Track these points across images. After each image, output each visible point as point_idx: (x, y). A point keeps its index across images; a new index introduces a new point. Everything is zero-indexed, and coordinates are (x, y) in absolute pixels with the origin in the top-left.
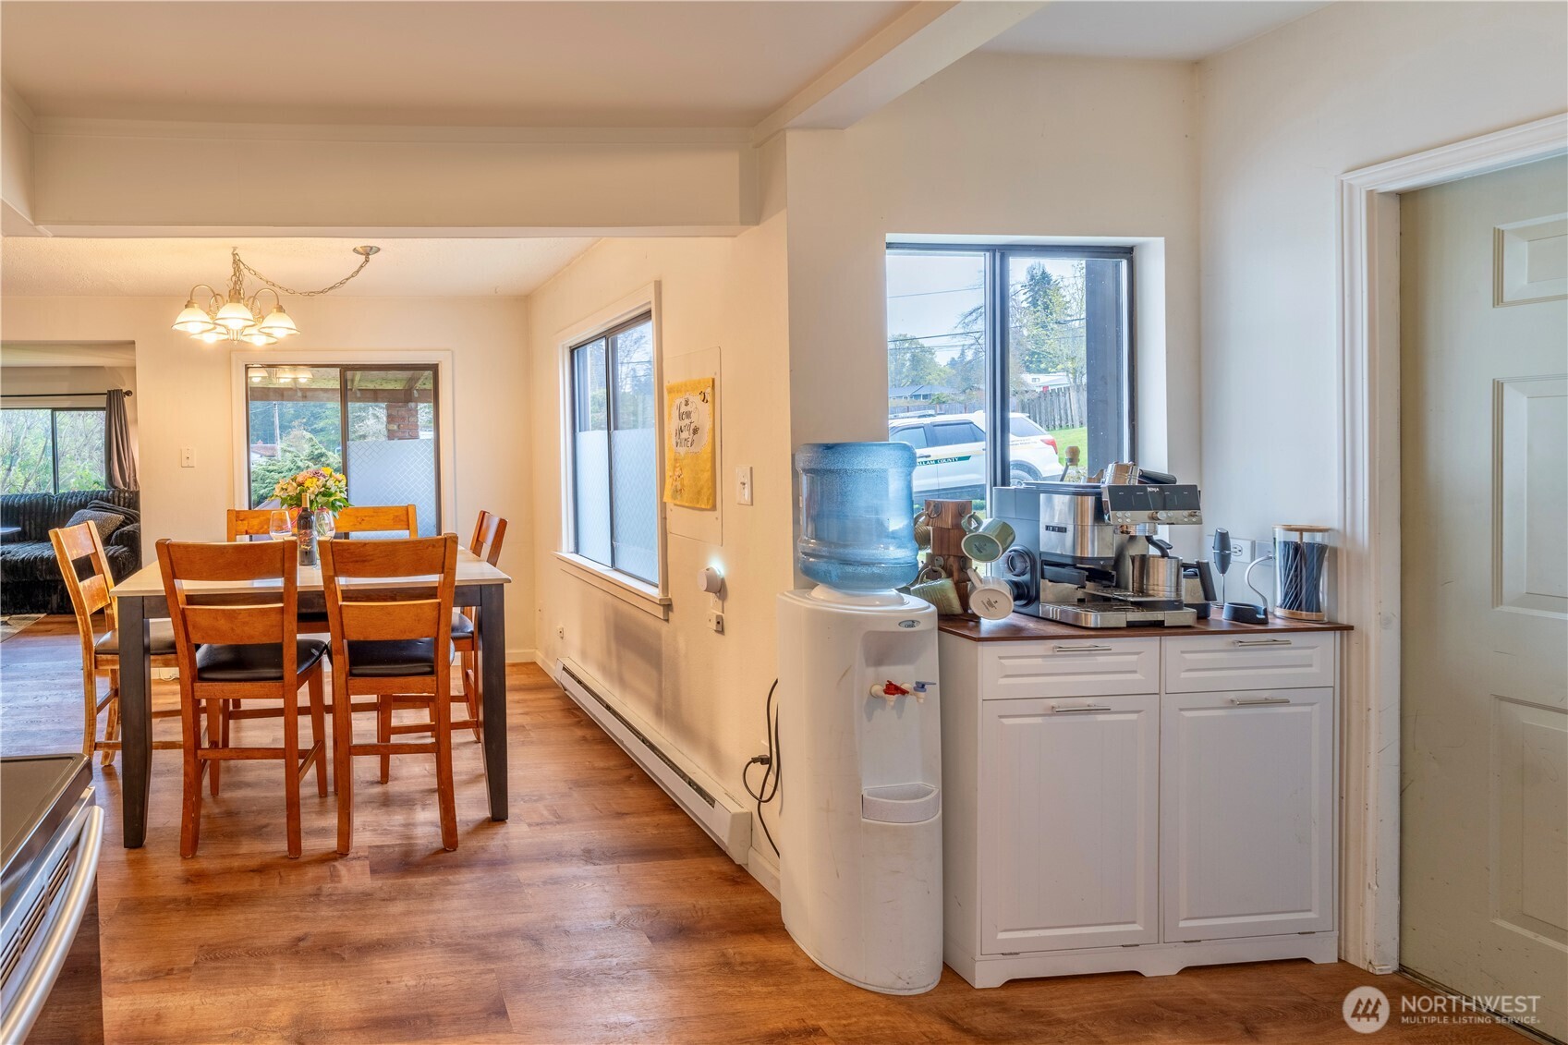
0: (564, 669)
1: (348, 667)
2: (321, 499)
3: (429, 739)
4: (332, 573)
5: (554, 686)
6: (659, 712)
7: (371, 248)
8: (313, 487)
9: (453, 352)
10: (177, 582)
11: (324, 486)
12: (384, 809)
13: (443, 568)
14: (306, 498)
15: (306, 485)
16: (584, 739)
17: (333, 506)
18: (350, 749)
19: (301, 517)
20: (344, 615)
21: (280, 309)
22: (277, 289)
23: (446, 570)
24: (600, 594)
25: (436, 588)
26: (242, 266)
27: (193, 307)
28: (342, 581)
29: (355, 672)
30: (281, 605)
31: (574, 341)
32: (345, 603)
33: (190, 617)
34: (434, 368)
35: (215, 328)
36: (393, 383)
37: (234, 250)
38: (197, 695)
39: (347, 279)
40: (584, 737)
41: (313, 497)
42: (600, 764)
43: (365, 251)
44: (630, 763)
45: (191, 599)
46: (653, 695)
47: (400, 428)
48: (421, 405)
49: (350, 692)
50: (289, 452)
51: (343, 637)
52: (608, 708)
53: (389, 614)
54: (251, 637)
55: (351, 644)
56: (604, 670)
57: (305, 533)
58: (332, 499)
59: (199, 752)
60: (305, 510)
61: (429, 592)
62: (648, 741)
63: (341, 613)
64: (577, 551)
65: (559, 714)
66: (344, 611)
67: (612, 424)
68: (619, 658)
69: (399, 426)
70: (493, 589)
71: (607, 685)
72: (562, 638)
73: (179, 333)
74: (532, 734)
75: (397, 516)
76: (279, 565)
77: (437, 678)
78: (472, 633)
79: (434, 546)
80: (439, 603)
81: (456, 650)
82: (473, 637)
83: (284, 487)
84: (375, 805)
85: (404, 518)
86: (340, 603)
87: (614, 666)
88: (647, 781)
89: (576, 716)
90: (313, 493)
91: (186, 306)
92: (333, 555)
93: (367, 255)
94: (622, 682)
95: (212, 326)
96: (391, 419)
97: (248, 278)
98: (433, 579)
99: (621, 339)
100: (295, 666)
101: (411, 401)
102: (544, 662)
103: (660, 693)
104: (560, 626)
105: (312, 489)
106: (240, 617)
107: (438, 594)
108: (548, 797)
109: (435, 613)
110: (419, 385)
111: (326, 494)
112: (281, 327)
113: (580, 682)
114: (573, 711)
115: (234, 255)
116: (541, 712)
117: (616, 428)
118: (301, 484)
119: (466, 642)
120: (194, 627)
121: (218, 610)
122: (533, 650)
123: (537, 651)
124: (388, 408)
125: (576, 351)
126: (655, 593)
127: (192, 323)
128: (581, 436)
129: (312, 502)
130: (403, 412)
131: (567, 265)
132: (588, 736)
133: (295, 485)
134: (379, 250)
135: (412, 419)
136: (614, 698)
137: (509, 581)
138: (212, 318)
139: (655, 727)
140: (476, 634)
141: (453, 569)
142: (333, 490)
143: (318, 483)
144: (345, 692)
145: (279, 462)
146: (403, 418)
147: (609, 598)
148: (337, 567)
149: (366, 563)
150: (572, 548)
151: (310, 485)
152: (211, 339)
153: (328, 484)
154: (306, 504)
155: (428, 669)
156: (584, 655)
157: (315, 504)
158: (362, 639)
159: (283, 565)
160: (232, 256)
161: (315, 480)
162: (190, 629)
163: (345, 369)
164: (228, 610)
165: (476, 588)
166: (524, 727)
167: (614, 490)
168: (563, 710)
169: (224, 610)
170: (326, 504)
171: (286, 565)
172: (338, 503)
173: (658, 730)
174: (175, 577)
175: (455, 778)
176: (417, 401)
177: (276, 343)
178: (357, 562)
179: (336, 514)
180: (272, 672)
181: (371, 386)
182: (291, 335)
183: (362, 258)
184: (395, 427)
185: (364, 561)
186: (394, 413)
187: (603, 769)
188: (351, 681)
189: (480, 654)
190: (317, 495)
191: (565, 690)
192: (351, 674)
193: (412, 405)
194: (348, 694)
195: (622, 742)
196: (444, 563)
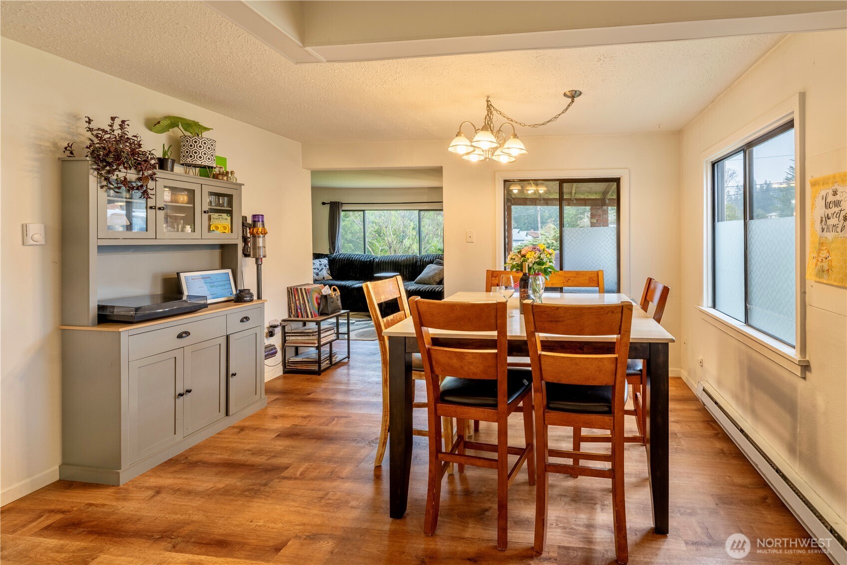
0: (704, 390)
1: (545, 402)
2: (536, 267)
3: (607, 465)
4: (533, 330)
5: (694, 399)
6: (792, 449)
7: (576, 91)
8: (532, 258)
9: (630, 170)
10: (424, 329)
11: (539, 257)
12: (574, 505)
13: (620, 330)
14: (525, 266)
15: (527, 257)
16: (722, 452)
17: (545, 271)
18: (545, 467)
19: (522, 279)
20: (542, 362)
21: (515, 136)
22: (514, 123)
23: (622, 332)
24: (736, 342)
25: (614, 343)
26: (492, 109)
27: (461, 136)
28: (541, 336)
29: (551, 405)
30: (495, 351)
31: (714, 158)
32: (543, 353)
33: (433, 354)
34: (617, 181)
35: (474, 150)
36: (594, 195)
37: (488, 98)
38: (439, 412)
39: (559, 115)
40: (722, 450)
41: (531, 265)
42: (739, 480)
43: (571, 94)
44: (763, 484)
45: (436, 341)
46: (787, 435)
47: (598, 220)
48: (610, 208)
49: (546, 422)
50: (544, 235)
51: (542, 379)
52: (742, 431)
53: (576, 364)
54: (475, 374)
55: (547, 384)
56: (737, 398)
57: (524, 291)
58: (543, 267)
59: (440, 455)
60: (525, 274)
61: (608, 348)
62: (781, 472)
63: (540, 360)
64: (714, 306)
65: (701, 425)
66: (542, 360)
67: (748, 213)
68: (752, 395)
69: (597, 220)
70: (660, 347)
71: (740, 412)
72: (702, 366)
73: (451, 153)
74: (683, 442)
75: (591, 278)
76: (493, 321)
77: (614, 418)
78: (641, 370)
79: (613, 312)
80: (616, 359)
81: (629, 384)
82: (641, 375)
83: (513, 257)
84: (567, 499)
85: (595, 279)
86: (539, 352)
87: (747, 399)
88: (781, 506)
89: (714, 429)
90: (531, 262)
91: (457, 136)
92: (533, 315)
93: (573, 97)
94: (754, 413)
95: (472, 149)
96: (592, 216)
97: (496, 116)
98: (613, 337)
99: (757, 150)
100: (506, 398)
101: (605, 205)
102: (687, 379)
103: (794, 435)
104: (700, 358)
105: (530, 260)
106: (467, 358)
107: (616, 350)
108: (699, 511)
109: (613, 366)
110: (609, 196)
111: (540, 263)
112: (515, 149)
113: (716, 403)
114: (711, 422)
115: (487, 101)
116: (687, 422)
117: (751, 218)
118: (524, 256)
119: (636, 378)
120: (436, 363)
121: (452, 352)
122: (680, 369)
123: (682, 370)
124: (591, 209)
125: (716, 165)
126: (793, 353)
127: (459, 146)
128: (719, 225)
129: (530, 269)
130: (600, 212)
131: (712, 102)
132: (725, 449)
133: (519, 256)
134: (580, 93)
135: (604, 216)
136: (747, 424)
137: (673, 341)
138: (471, 142)
139: (788, 462)
140: (645, 373)
141: (628, 331)
142: (544, 261)
143: (535, 255)
144: (543, 422)
145: (539, 240)
146: (600, 216)
147: (743, 347)
148: (537, 325)
149: (558, 323)
150: (710, 303)
151: (529, 257)
152: (474, 158)
153: (542, 256)
154: (526, 270)
155: (606, 409)
156: (719, 383)
157: (532, 271)
158: (555, 382)
159: (497, 321)
160: (486, 102)
161: (533, 253)
162: (434, 363)
163: (562, 182)
164: (459, 352)
165: (646, 345)
166: (676, 434)
167: (748, 265)
168: (704, 421)
169: (455, 352)
170: (540, 270)
171: (499, 322)
172: (549, 270)
173: (791, 465)
174: (422, 325)
175: (626, 479)
176: (608, 205)
177: (515, 161)
178: (552, 321)
179: (547, 277)
180: (490, 401)
181: (582, 197)
182: (523, 154)
183: (570, 100)
184: (595, 221)
185: (557, 321)
186: (594, 212)
187: (741, 486)
188: (547, 414)
189: (648, 388)
190: (534, 264)
191: (704, 405)
192: (548, 407)
193: (605, 208)
194: (544, 423)
195: (757, 465)
196: (620, 326)
